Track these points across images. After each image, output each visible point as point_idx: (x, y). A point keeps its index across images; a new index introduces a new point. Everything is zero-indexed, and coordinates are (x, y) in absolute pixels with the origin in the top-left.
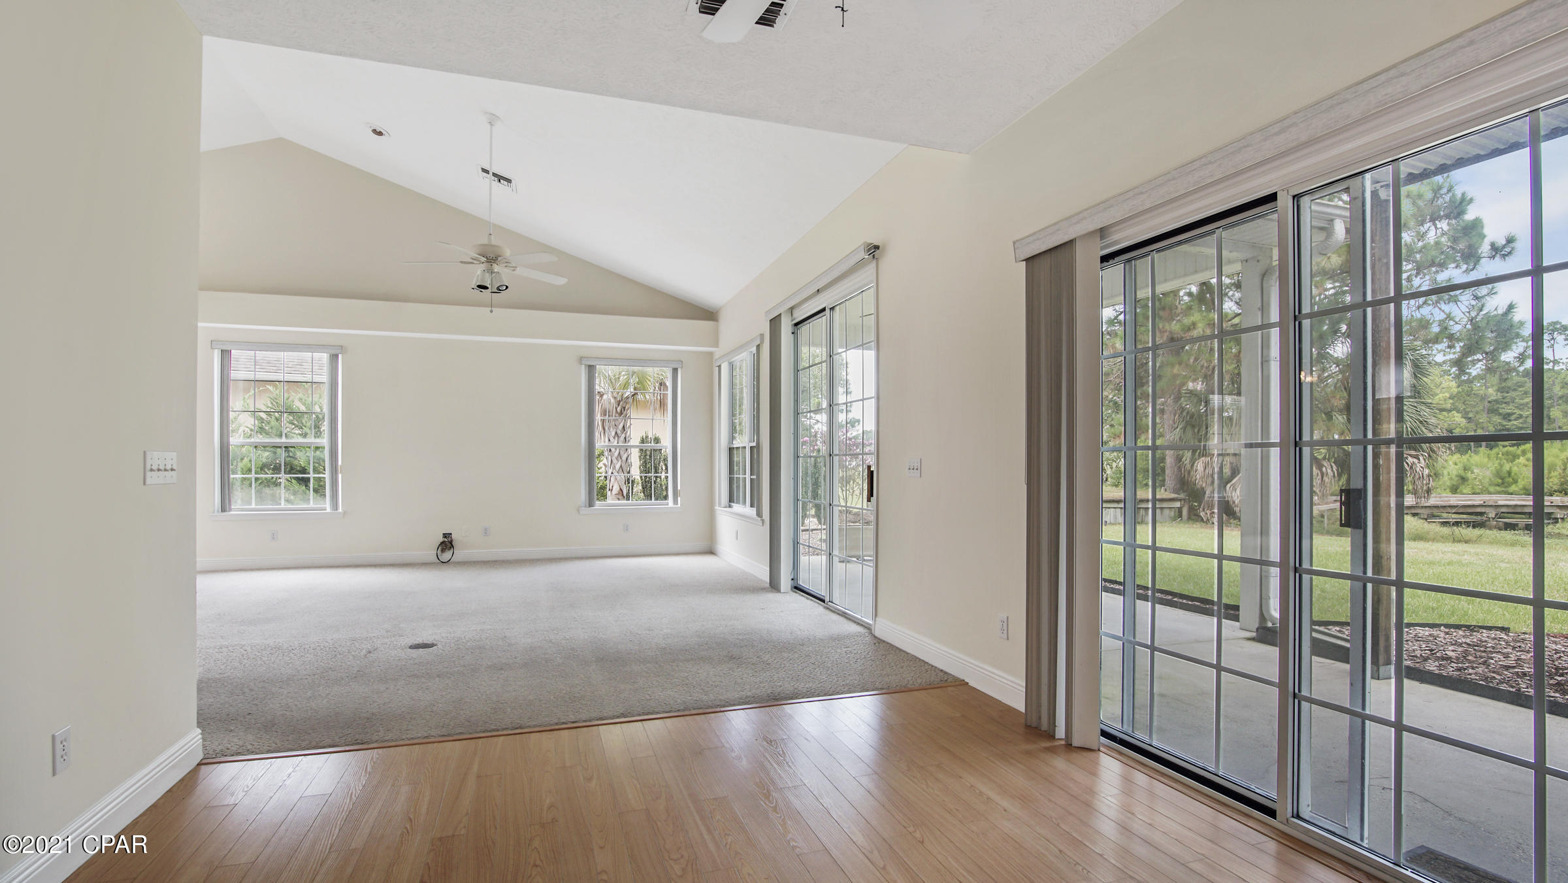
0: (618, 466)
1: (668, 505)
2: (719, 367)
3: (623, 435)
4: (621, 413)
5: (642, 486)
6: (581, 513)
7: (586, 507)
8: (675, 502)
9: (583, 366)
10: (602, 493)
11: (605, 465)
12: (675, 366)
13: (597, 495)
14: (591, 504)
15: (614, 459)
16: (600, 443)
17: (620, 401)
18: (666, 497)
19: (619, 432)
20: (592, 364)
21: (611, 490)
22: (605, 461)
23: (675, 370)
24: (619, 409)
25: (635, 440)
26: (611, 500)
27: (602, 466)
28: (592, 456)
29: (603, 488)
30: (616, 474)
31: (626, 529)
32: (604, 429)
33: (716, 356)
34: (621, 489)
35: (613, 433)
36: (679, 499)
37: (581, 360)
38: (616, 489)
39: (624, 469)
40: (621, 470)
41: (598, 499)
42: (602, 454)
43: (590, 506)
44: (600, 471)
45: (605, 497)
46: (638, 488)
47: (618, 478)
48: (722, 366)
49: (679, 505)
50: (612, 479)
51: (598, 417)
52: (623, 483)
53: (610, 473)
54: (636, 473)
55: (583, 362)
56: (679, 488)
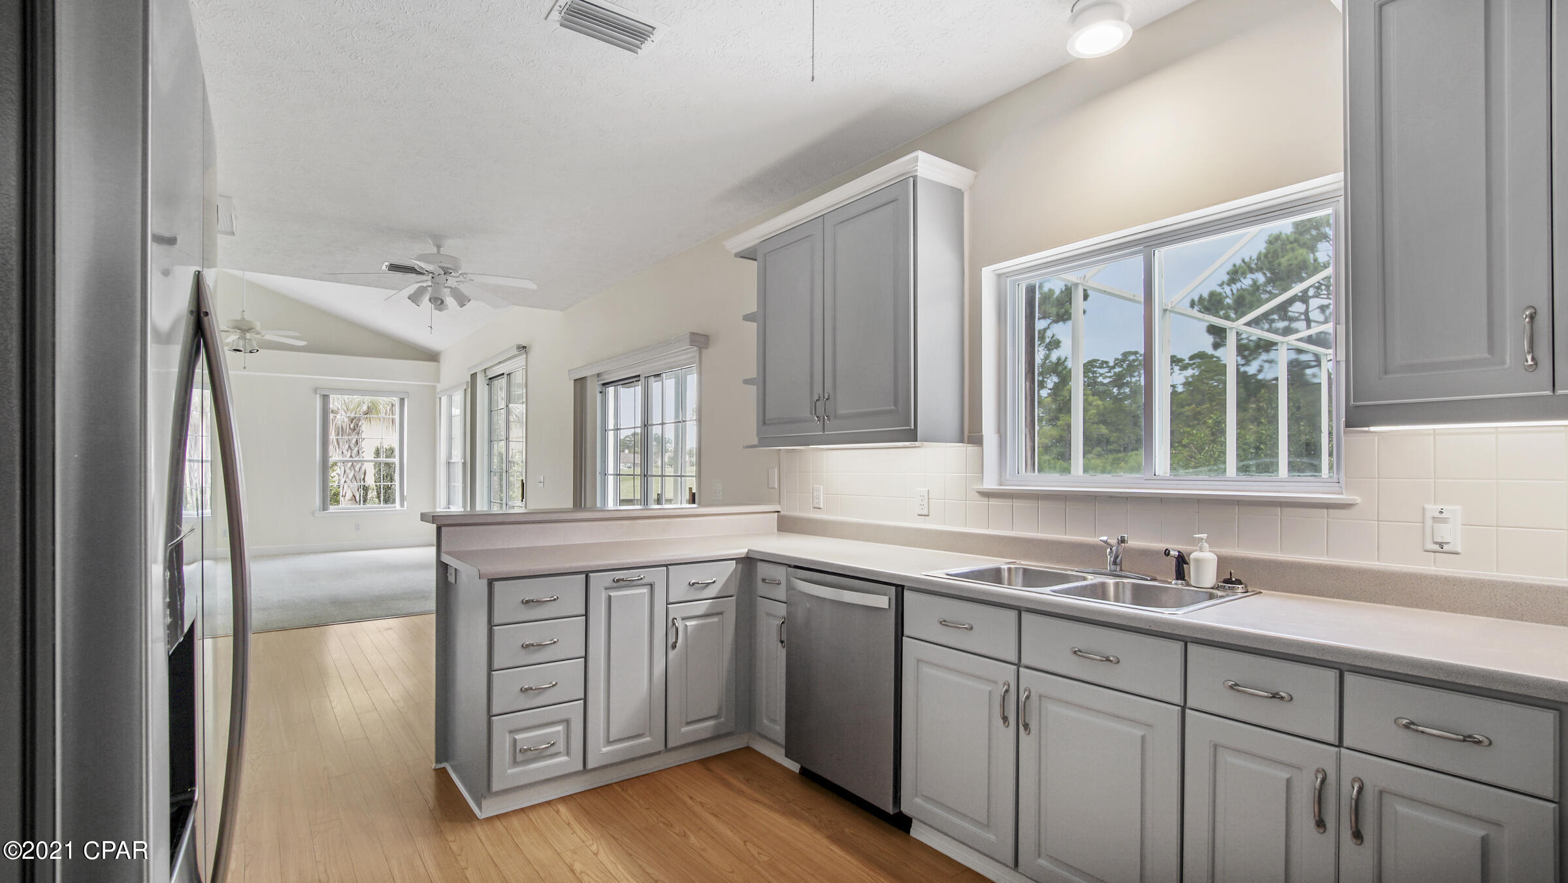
0: (351, 476)
1: (395, 507)
2: (440, 399)
3: (356, 449)
4: (354, 429)
5: (377, 492)
6: (316, 515)
7: (320, 511)
8: (402, 505)
9: (318, 396)
10: (336, 498)
11: (338, 475)
12: (402, 397)
13: (331, 501)
14: (325, 508)
15: (347, 469)
16: (334, 456)
17: (353, 419)
18: (394, 502)
19: (352, 446)
20: (326, 394)
21: (344, 496)
22: (338, 471)
23: (402, 400)
24: (352, 426)
25: (368, 454)
26: (345, 503)
27: (336, 475)
28: (326, 466)
29: (336, 494)
30: (349, 482)
31: (357, 528)
32: (338, 444)
33: (438, 390)
34: (354, 495)
35: (347, 447)
36: (405, 503)
37: (316, 390)
38: (349, 495)
39: (358, 477)
40: (354, 479)
41: (331, 504)
42: (335, 464)
43: (324, 510)
44: (334, 479)
45: (338, 502)
46: (372, 494)
47: (352, 486)
48: (442, 398)
49: (405, 508)
50: (346, 487)
51: (332, 436)
52: (356, 490)
53: (342, 482)
54: (370, 481)
55: (318, 392)
56: (405, 494)
